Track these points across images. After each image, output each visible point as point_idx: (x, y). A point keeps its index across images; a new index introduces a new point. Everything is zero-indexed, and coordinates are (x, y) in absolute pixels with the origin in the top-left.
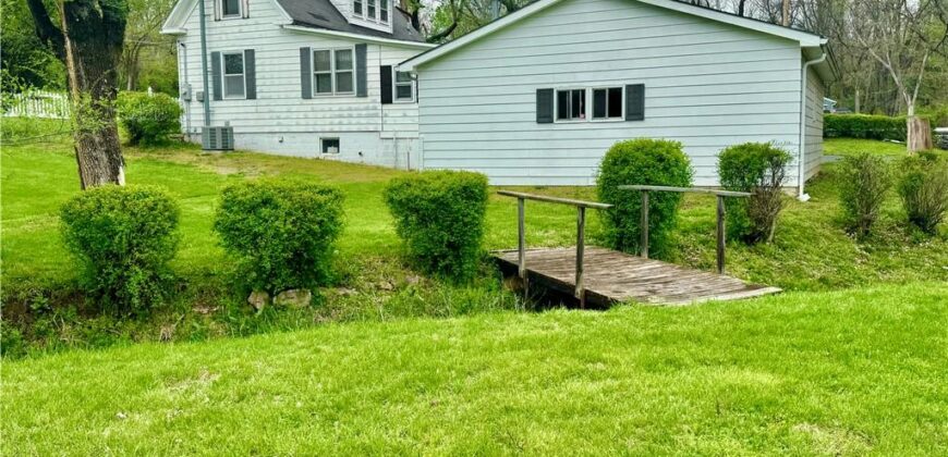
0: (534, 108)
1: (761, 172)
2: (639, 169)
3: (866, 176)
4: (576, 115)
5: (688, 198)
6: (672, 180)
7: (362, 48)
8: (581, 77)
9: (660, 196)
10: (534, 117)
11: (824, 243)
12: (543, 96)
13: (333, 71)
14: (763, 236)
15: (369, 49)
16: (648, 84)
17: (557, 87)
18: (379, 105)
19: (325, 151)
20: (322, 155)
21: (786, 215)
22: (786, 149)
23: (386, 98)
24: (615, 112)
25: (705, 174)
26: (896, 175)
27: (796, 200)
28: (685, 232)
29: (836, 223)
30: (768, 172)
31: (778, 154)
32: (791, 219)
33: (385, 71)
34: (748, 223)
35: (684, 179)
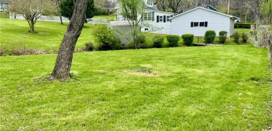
0: (190, 25)
1: (224, 34)
2: (210, 34)
3: (237, 35)
4: (197, 26)
5: (215, 37)
6: (214, 35)
7: (153, 13)
8: (198, 20)
9: (213, 37)
10: (190, 26)
11: (232, 43)
12: (192, 23)
13: (148, 16)
14: (224, 42)
15: (155, 13)
16: (208, 22)
17: (194, 22)
18: (156, 23)
19: (145, 30)
20: (145, 31)
21: (227, 40)
22: (227, 31)
23: (158, 22)
24: (203, 26)
25: (217, 35)
26: (241, 35)
27: (229, 38)
28: (214, 42)
29: (233, 41)
30: (225, 34)
31: (226, 32)
32: (228, 40)
33: (158, 17)
34: (222, 41)
35: (215, 35)
